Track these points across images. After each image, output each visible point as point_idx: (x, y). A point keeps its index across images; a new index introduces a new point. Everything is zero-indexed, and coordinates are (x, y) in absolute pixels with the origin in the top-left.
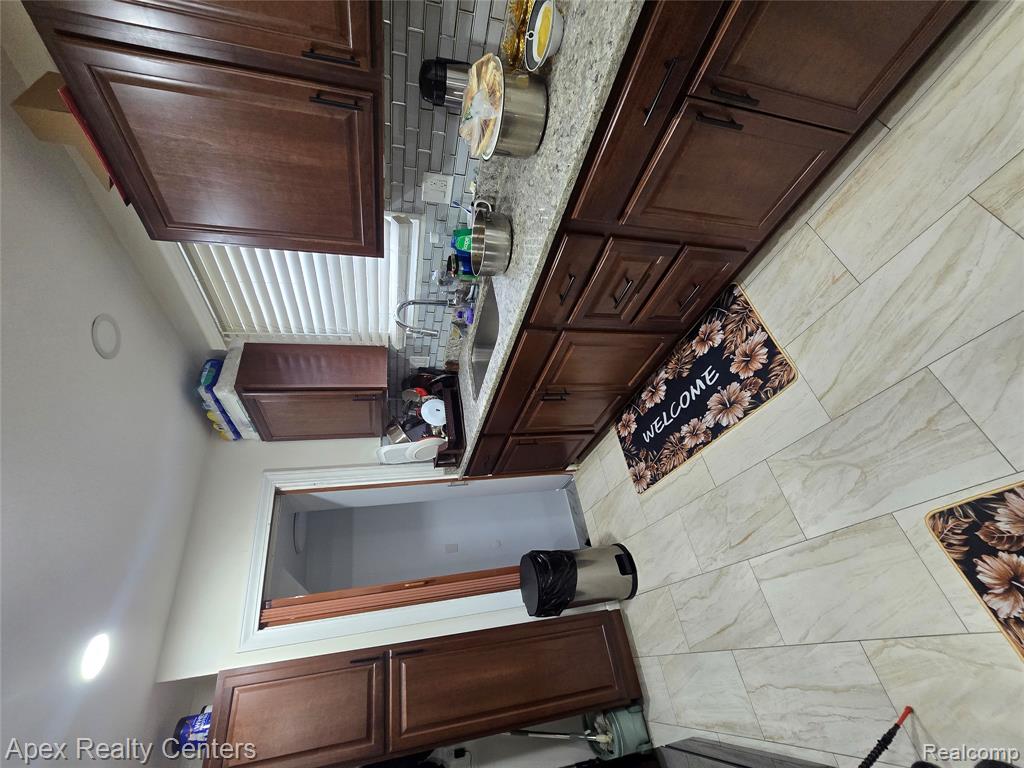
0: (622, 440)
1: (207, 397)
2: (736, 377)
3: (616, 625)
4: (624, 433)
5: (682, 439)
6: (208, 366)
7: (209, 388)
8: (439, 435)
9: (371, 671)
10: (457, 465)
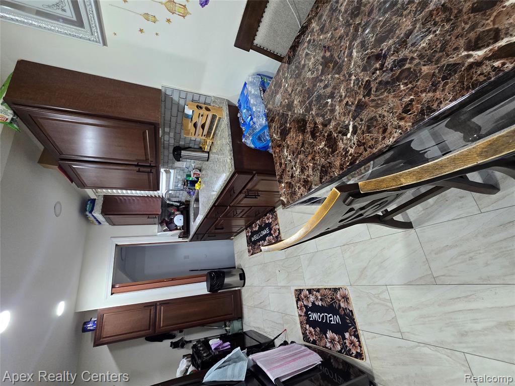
0: (247, 236)
1: (89, 215)
2: (271, 235)
3: (237, 296)
4: (248, 235)
5: (260, 245)
6: (89, 202)
7: (91, 212)
8: (180, 229)
9: (151, 310)
10: (187, 237)
